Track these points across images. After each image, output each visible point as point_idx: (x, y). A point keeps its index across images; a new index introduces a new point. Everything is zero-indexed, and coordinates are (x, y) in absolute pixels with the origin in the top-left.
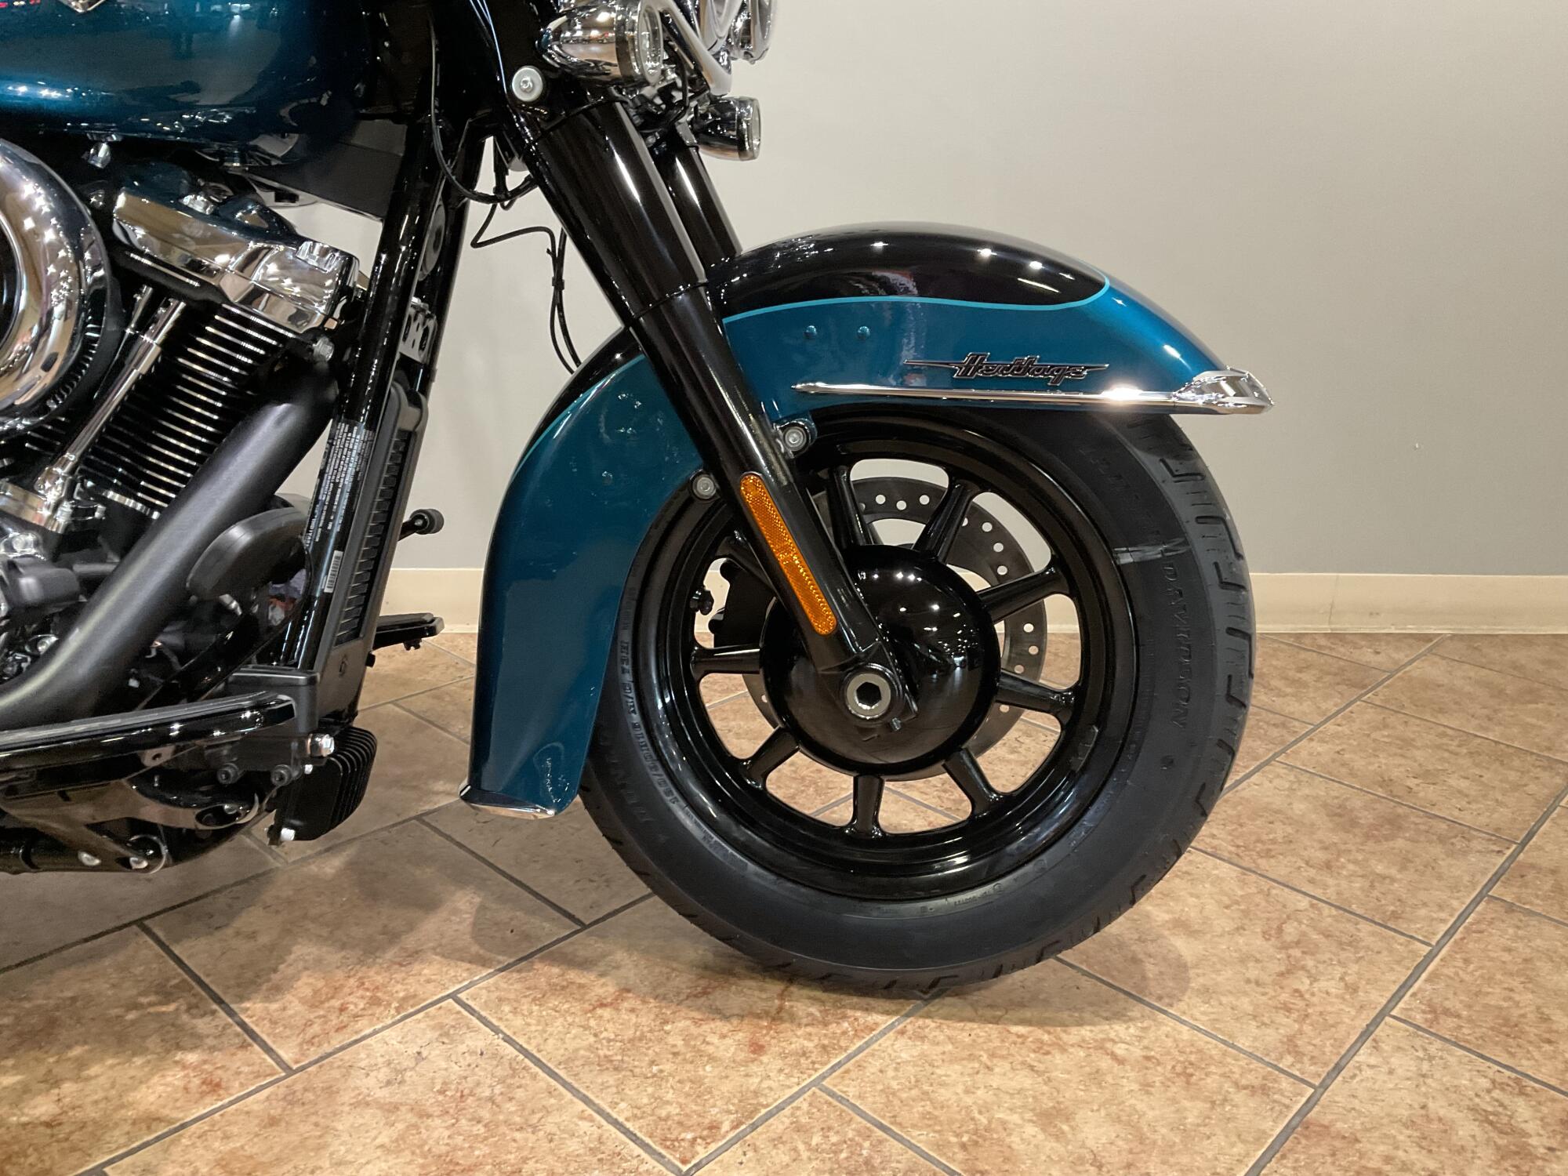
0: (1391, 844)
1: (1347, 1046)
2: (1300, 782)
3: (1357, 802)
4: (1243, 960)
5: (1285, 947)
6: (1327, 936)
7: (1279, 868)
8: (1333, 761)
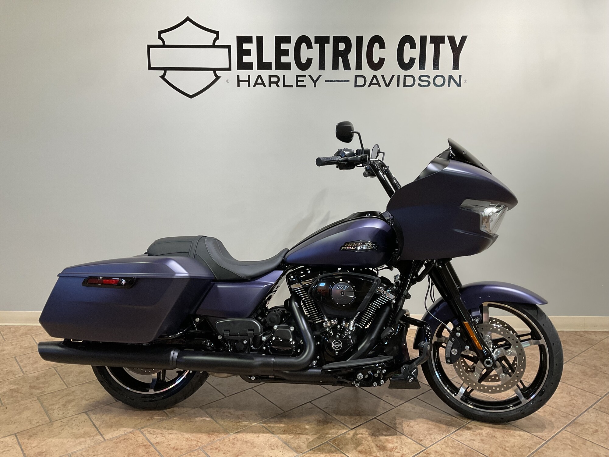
0: (595, 378)
1: (583, 412)
2: (575, 366)
3: (588, 370)
4: (562, 397)
5: (571, 396)
6: (580, 394)
7: (570, 383)
8: (583, 361)
